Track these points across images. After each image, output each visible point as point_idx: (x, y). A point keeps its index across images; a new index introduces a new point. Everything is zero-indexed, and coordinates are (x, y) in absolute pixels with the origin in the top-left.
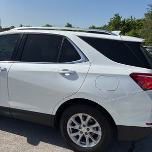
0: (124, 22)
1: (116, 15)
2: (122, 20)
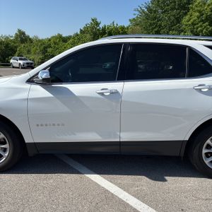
1: (93, 20)
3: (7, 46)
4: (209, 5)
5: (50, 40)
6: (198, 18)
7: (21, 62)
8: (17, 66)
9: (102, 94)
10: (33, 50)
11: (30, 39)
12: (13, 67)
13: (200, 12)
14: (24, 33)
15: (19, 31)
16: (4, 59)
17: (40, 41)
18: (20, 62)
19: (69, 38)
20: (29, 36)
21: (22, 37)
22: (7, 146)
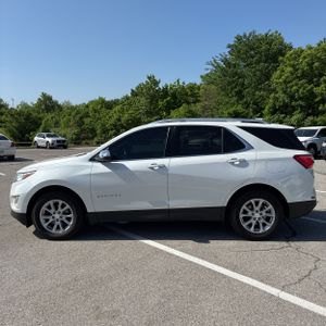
0: (165, 90)
1: (149, 78)
2: (161, 86)
3: (28, 117)
4: (305, 58)
5: (87, 107)
6: (292, 74)
7: (50, 140)
8: (44, 144)
9: (152, 168)
10: (62, 121)
11: (59, 106)
12: (38, 147)
13: (293, 66)
14: (50, 98)
15: (44, 95)
16: (23, 136)
17: (73, 108)
18: (47, 139)
19: (115, 102)
20: (56, 102)
21: (47, 104)
22: (71, 216)
